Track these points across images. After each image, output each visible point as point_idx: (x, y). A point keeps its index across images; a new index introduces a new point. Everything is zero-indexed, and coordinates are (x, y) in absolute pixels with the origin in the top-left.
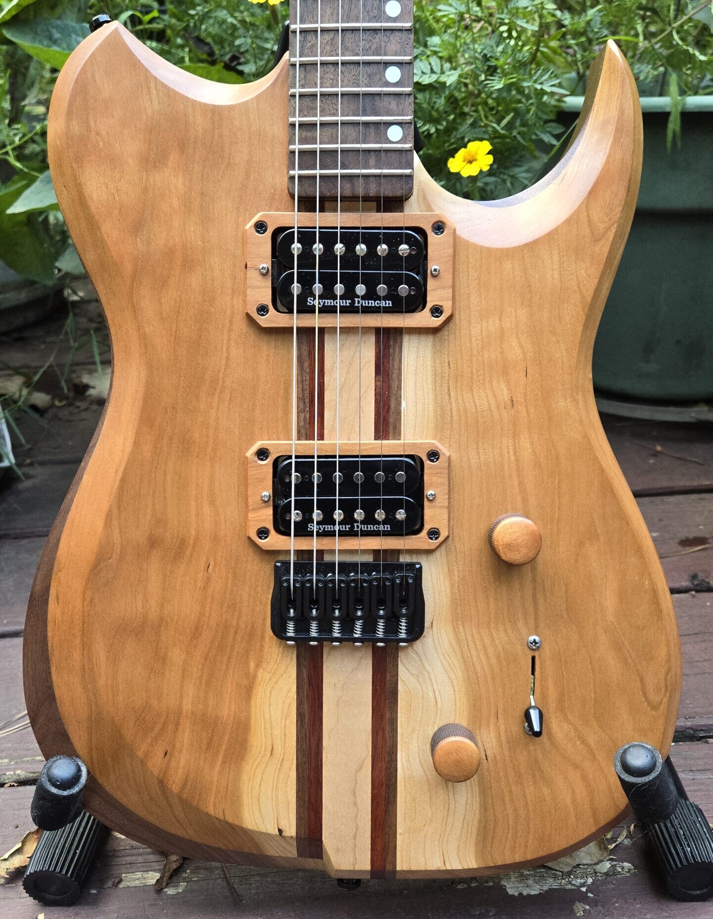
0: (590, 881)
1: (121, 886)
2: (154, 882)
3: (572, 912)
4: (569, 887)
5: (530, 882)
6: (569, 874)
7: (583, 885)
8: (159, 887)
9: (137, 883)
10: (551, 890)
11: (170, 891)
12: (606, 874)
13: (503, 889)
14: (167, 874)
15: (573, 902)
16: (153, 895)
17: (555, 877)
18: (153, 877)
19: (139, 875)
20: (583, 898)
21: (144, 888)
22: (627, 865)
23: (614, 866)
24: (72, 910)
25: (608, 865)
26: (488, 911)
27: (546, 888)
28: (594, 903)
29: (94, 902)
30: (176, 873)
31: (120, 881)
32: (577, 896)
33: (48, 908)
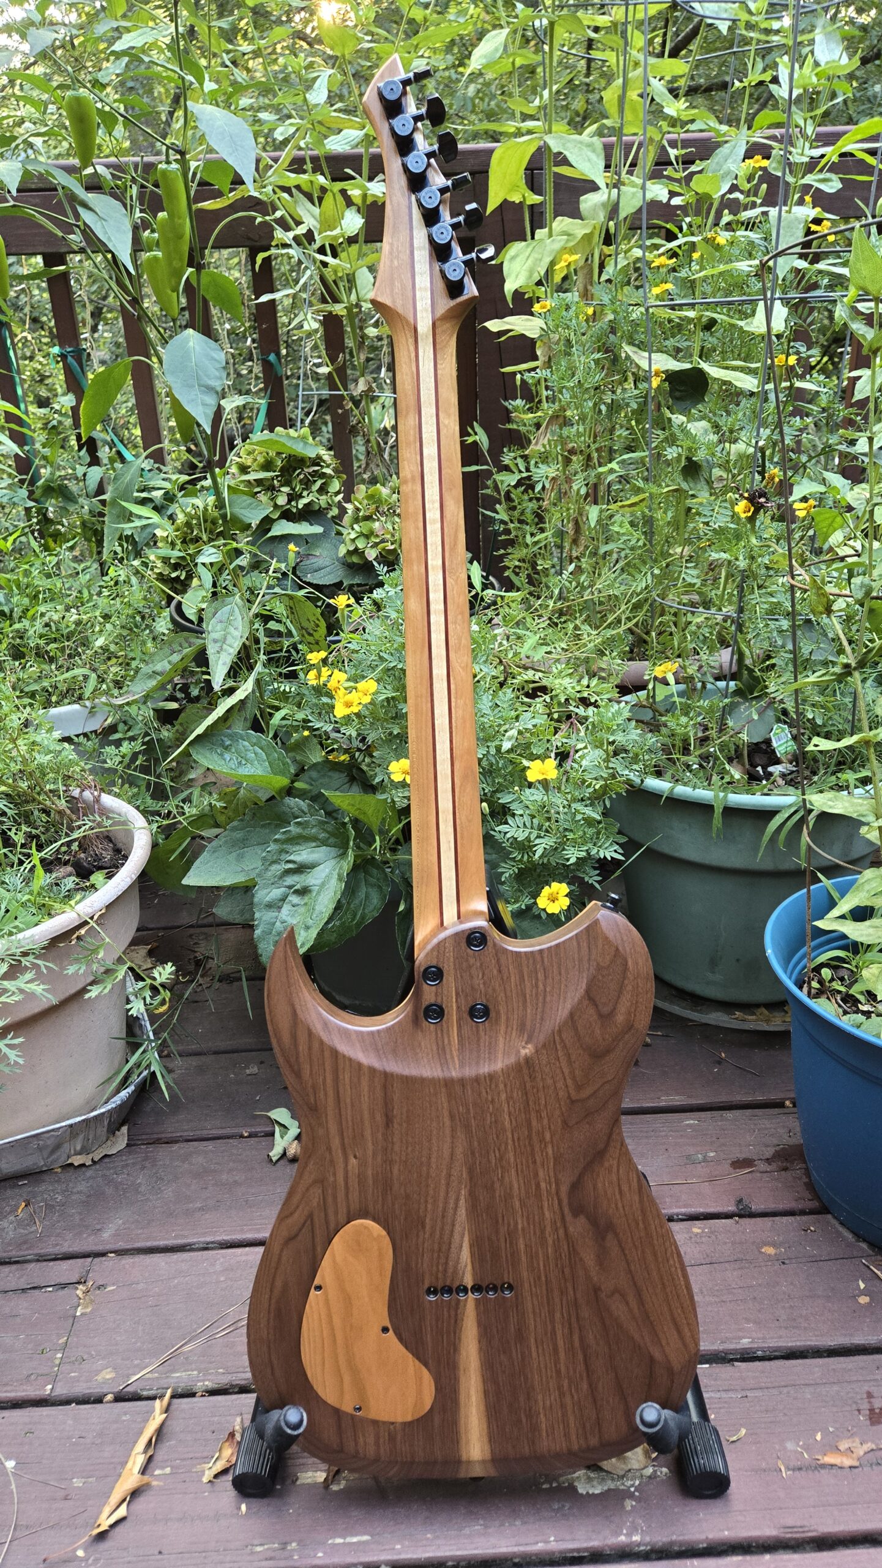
0: (637, 1483)
1: (298, 1483)
2: (322, 1480)
3: (623, 1507)
4: (622, 1487)
5: (595, 1483)
6: (623, 1477)
7: (632, 1486)
8: (326, 1483)
9: (309, 1481)
10: (609, 1490)
11: (335, 1488)
12: (650, 1477)
13: (575, 1489)
14: (332, 1474)
15: (623, 1499)
16: (322, 1490)
17: (613, 1479)
18: (321, 1476)
19: (310, 1474)
20: (631, 1496)
21: (315, 1485)
22: (665, 1470)
23: (655, 1471)
24: (265, 1501)
25: (650, 1470)
26: (563, 1506)
27: (606, 1488)
28: (639, 1500)
29: (281, 1495)
30: (338, 1472)
31: (297, 1479)
32: (627, 1494)
33: (247, 1500)
